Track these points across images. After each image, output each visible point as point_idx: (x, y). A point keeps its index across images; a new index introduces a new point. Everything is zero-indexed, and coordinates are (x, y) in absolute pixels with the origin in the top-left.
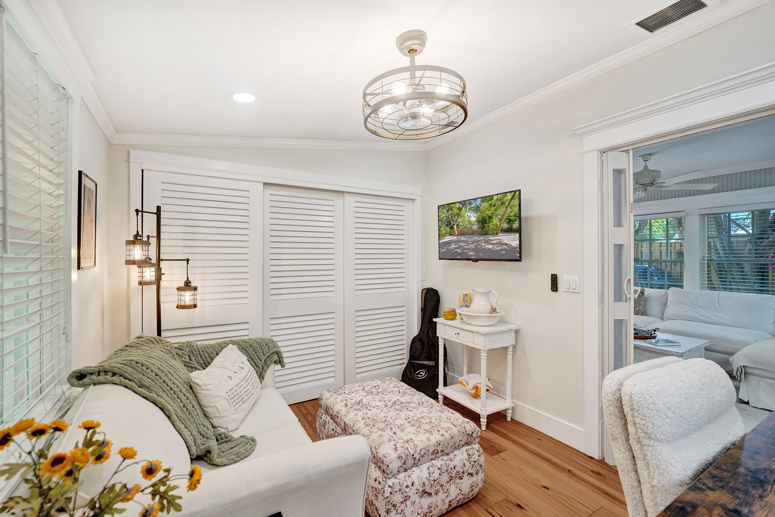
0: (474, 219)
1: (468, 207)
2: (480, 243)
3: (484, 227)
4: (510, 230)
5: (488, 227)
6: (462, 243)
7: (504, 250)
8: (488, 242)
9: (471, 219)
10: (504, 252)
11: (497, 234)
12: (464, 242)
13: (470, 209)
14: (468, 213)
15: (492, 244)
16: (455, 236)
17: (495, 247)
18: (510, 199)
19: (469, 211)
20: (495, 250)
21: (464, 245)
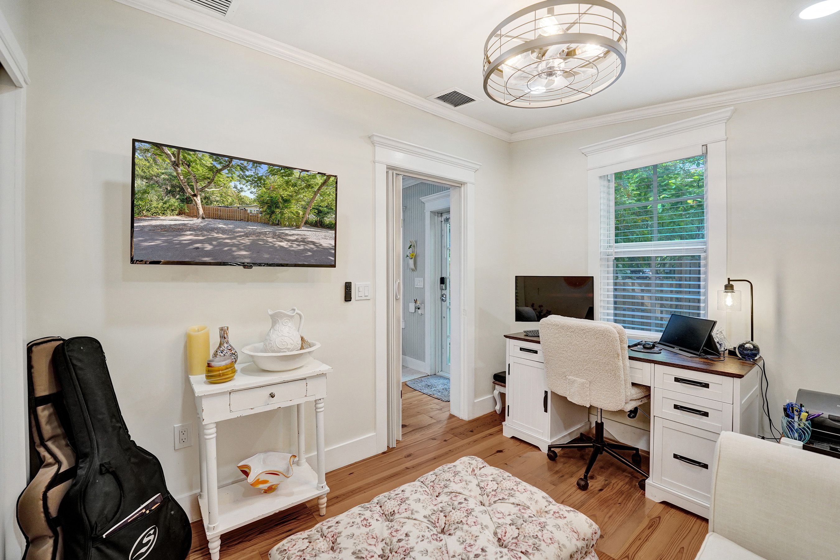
0: (252, 197)
1: (237, 173)
2: (262, 237)
3: (273, 212)
4: (319, 225)
5: (282, 213)
6: (217, 233)
7: (309, 251)
8: (281, 237)
9: (242, 194)
10: (310, 253)
11: (298, 227)
12: (223, 231)
13: (242, 177)
14: (238, 183)
15: (289, 241)
16: (197, 216)
17: (294, 245)
18: (320, 184)
19: (239, 181)
20: (293, 251)
21: (224, 236)
